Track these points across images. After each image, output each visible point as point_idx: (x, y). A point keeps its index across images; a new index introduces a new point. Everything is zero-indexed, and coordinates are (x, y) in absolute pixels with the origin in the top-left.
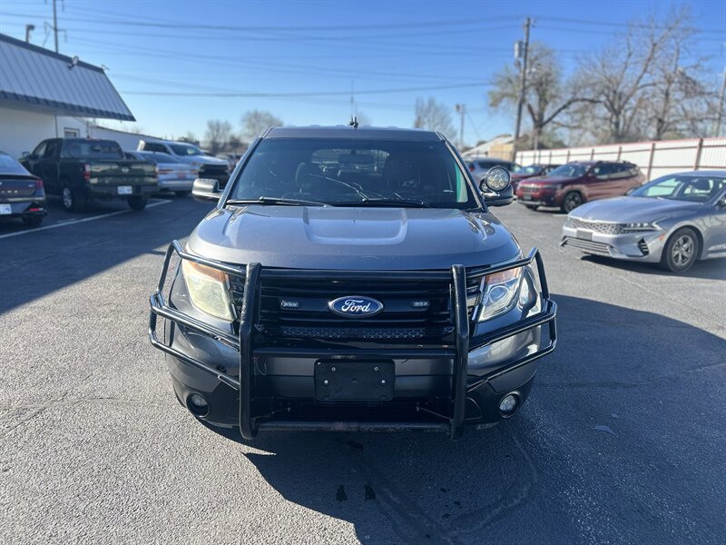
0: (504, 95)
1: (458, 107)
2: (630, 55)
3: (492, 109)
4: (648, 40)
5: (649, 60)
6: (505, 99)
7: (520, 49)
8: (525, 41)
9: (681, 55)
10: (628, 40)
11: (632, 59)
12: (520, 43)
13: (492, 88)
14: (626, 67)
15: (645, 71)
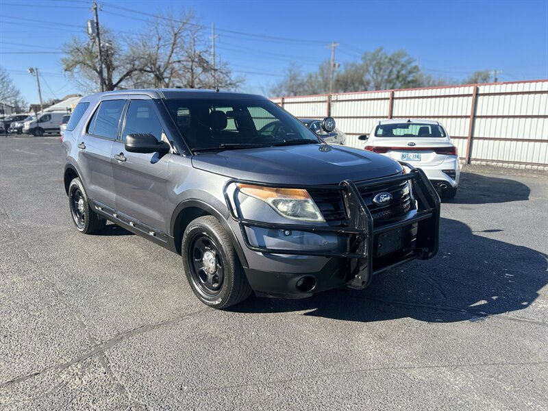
0: (77, 63)
1: (32, 70)
2: (160, 39)
3: (68, 73)
4: (171, 30)
5: (174, 45)
6: (78, 66)
7: (92, 27)
8: (95, 21)
9: (196, 43)
10: (156, 28)
11: (162, 42)
12: (92, 22)
13: (65, 56)
14: (158, 48)
15: (172, 52)
